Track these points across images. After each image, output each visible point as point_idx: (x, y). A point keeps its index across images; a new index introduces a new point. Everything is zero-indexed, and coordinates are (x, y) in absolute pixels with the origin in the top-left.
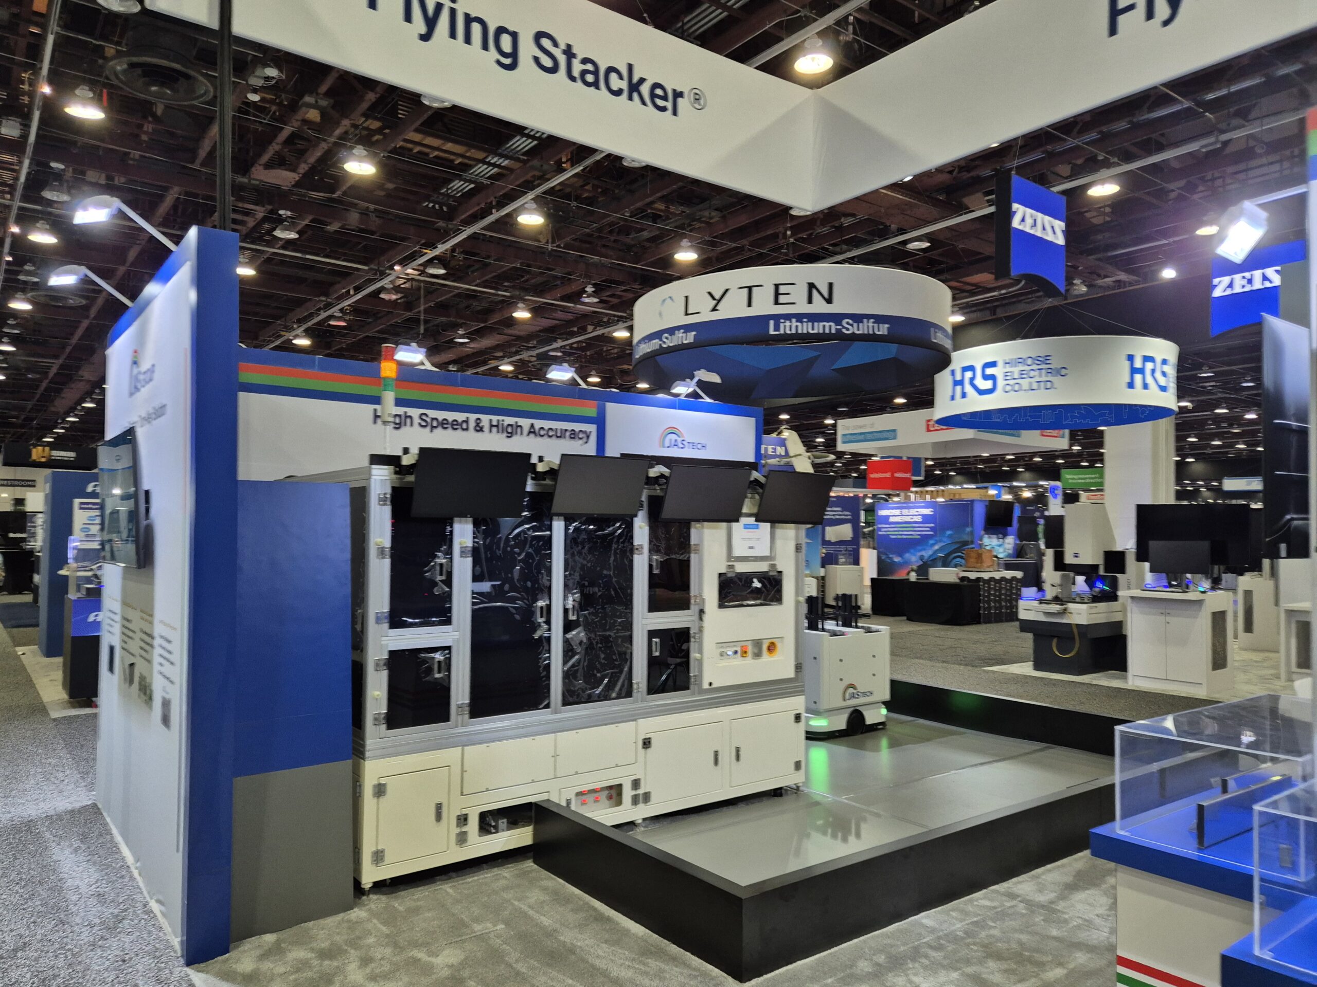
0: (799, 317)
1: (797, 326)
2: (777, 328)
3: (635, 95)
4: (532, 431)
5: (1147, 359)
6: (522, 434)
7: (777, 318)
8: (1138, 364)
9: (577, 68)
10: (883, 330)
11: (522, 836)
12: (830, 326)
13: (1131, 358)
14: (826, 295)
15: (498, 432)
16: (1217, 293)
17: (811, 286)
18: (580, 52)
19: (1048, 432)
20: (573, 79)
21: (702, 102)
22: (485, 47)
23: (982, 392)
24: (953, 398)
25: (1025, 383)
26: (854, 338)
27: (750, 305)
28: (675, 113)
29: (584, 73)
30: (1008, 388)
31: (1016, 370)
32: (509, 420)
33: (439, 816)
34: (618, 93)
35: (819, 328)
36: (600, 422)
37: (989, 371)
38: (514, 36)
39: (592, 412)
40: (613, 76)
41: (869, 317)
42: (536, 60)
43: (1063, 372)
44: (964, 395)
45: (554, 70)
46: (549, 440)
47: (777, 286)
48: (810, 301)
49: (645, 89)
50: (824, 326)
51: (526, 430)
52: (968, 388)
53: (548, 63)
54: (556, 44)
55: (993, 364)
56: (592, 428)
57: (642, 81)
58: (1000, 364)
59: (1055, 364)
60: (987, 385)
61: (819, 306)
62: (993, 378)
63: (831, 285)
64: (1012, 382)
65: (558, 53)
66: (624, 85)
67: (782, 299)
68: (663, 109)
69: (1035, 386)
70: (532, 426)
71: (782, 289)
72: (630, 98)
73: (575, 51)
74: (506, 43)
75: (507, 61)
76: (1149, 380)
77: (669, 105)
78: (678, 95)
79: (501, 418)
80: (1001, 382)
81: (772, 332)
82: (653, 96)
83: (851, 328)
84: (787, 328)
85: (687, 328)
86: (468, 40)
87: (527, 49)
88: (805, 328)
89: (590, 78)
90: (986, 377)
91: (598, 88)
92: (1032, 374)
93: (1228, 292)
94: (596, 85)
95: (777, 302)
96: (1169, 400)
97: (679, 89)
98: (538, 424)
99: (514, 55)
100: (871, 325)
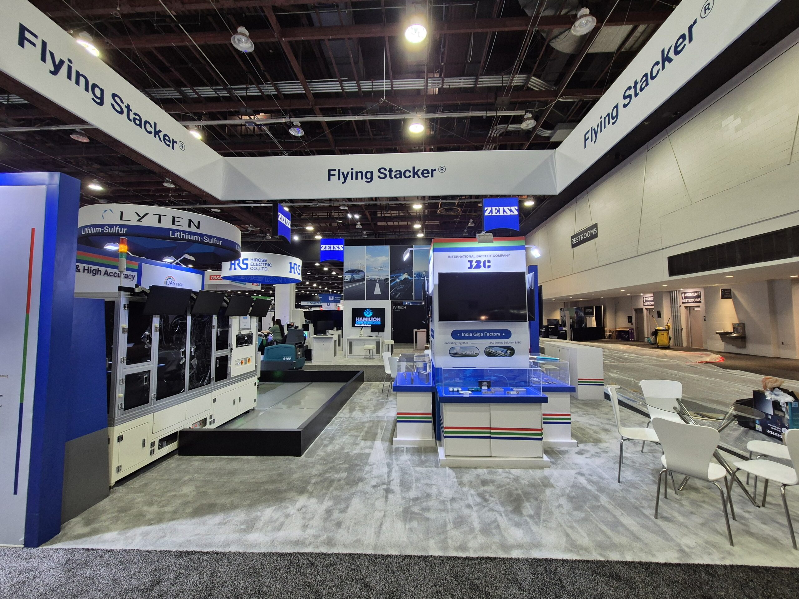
0: (185, 232)
1: (183, 236)
2: (173, 234)
3: (157, 136)
4: (106, 273)
5: (295, 264)
6: (101, 274)
7: (174, 231)
8: (293, 266)
9: (132, 116)
10: (220, 243)
11: (173, 446)
12: (198, 238)
13: (291, 263)
14: (197, 225)
15: (88, 272)
16: (322, 249)
17: (190, 221)
18: (134, 109)
19: (254, 284)
20: (130, 120)
21: (184, 147)
22: (87, 89)
23: (242, 269)
24: (230, 269)
25: (258, 267)
26: (208, 244)
27: (159, 222)
28: (173, 148)
29: (135, 119)
30: (252, 268)
31: (255, 263)
32: (94, 267)
33: (144, 445)
34: (150, 133)
35: (193, 238)
36: (139, 271)
37: (245, 262)
38: (102, 91)
39: (136, 267)
40: (148, 125)
41: (214, 237)
42: (113, 105)
43: (271, 265)
44: (235, 269)
45: (121, 112)
46: (114, 278)
47: (174, 218)
48: (189, 226)
49: (161, 135)
50: (196, 238)
51: (103, 273)
52: (237, 266)
53: (119, 109)
54: (122, 102)
55: (247, 259)
56: (135, 274)
57: (160, 131)
58: (249, 260)
59: (268, 262)
60: (245, 266)
61: (193, 229)
62: (247, 264)
63: (199, 222)
64: (254, 267)
65: (123, 106)
66: (153, 130)
67: (176, 223)
68: (169, 146)
69: (261, 269)
70: (106, 271)
71: (176, 219)
72: (155, 136)
73: (131, 108)
74: (98, 92)
75: (99, 101)
76: (296, 271)
77: (171, 145)
78: (174, 142)
79: (90, 266)
80: (249, 266)
81: (171, 236)
82: (164, 139)
83: (206, 240)
84: (178, 235)
85: (122, 226)
86: (77, 83)
87: (108, 99)
88: (187, 237)
89: (138, 122)
90: (244, 263)
91: (141, 127)
92: (260, 264)
93: (325, 250)
94: (140, 125)
95: (173, 224)
96: (299, 278)
97: (175, 140)
98: (110, 270)
99: (102, 98)
100: (215, 240)
